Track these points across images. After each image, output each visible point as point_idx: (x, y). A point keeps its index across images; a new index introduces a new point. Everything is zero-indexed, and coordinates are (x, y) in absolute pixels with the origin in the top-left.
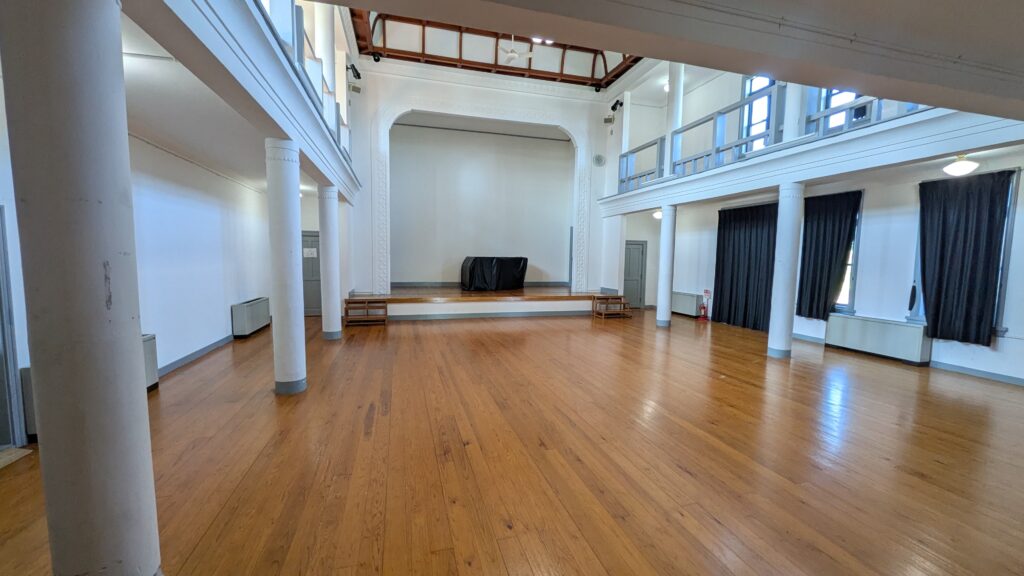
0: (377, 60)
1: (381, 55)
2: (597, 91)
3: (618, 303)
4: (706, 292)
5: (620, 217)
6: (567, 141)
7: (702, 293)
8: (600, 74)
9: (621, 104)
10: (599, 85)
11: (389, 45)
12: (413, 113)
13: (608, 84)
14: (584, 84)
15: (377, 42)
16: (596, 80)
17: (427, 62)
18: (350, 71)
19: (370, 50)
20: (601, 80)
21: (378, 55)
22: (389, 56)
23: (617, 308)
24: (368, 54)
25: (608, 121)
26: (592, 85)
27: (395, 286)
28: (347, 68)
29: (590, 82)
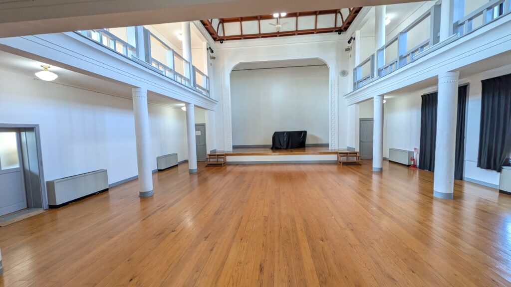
0: (222, 43)
1: (224, 40)
2: (339, 34)
3: (355, 156)
4: (415, 149)
5: (355, 105)
6: (325, 65)
7: (413, 150)
8: (340, 24)
9: (354, 39)
10: (340, 31)
11: (226, 35)
12: (241, 64)
13: (346, 29)
14: (332, 31)
15: (220, 34)
16: (338, 28)
17: (245, 38)
18: (209, 50)
19: (218, 39)
20: (341, 28)
21: (222, 40)
22: (227, 40)
23: (354, 159)
24: (218, 41)
25: (348, 50)
26: (336, 31)
27: (234, 147)
28: (208, 49)
29: (334, 30)
